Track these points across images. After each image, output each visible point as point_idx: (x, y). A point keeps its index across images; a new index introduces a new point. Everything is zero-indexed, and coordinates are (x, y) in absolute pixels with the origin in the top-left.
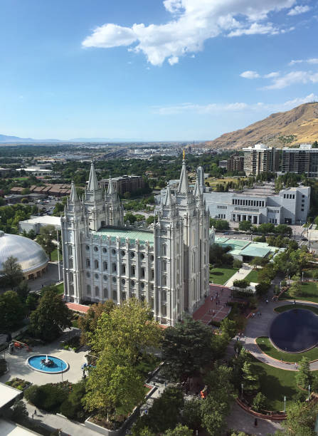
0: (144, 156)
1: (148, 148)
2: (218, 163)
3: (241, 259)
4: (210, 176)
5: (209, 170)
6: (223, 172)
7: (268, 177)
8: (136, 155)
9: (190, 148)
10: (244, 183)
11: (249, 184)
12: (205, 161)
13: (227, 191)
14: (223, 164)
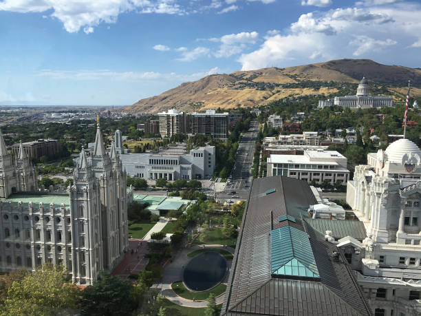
0: (63, 120)
1: (66, 112)
2: (136, 126)
3: (158, 213)
4: (129, 138)
5: (128, 133)
6: (141, 134)
7: (180, 138)
8: (53, 119)
9: (109, 113)
10: (159, 144)
11: (164, 145)
12: (124, 124)
13: (144, 152)
14: (141, 127)
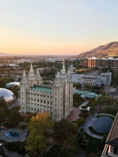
0: (53, 60)
1: (54, 58)
2: (79, 63)
3: (85, 98)
4: (76, 68)
5: (75, 66)
6: (81, 67)
7: (96, 69)
8: (50, 60)
9: (69, 58)
10: (87, 71)
11: (89, 72)
12: (74, 63)
13: (81, 74)
14: (81, 64)
